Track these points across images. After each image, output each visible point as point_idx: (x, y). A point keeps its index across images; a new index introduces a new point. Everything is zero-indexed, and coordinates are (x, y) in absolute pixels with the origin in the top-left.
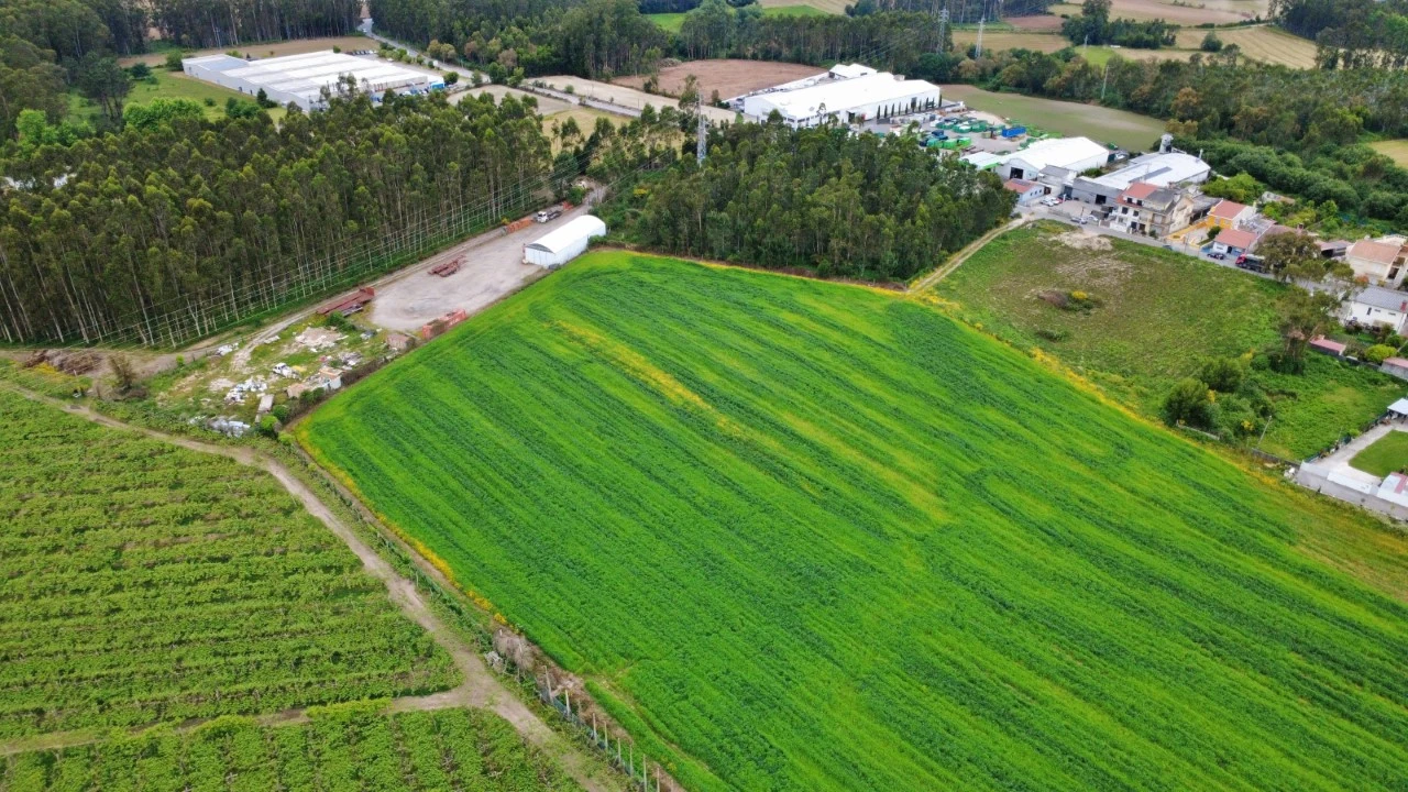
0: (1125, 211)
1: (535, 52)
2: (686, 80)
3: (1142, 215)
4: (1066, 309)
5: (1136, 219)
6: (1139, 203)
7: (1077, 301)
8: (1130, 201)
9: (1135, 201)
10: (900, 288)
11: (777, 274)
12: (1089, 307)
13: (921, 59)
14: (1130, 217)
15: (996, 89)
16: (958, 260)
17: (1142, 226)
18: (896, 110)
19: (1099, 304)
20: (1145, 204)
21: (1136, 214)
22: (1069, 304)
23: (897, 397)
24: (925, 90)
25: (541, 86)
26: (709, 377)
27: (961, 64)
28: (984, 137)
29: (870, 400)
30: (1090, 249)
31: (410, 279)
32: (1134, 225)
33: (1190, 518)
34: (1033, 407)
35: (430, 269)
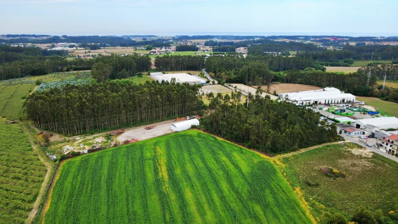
0: (387, 144)
1: (233, 76)
3: (393, 147)
4: (327, 175)
5: (391, 148)
6: (392, 142)
7: (334, 173)
8: (389, 141)
9: (391, 141)
10: (271, 156)
11: (236, 145)
12: (337, 177)
13: (358, 88)
14: (389, 148)
15: (387, 100)
16: (303, 151)
17: (393, 152)
18: (333, 102)
19: (344, 176)
20: (394, 143)
21: (391, 146)
22: (329, 174)
23: (230, 192)
24: (350, 97)
25: (230, 85)
26: (178, 171)
27: (374, 90)
28: (361, 113)
29: (220, 191)
30: (361, 156)
31: (138, 129)
32: (390, 150)
34: (276, 209)
35: (145, 128)
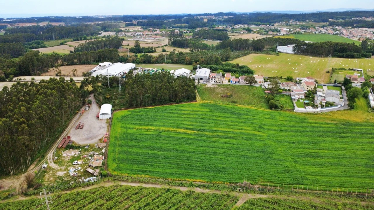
0: (212, 79)
1: (10, 70)
2: (73, 71)
5: (215, 80)
7: (229, 95)
9: (214, 77)
10: (196, 101)
12: (232, 96)
20: (216, 77)
23: (228, 119)
31: (71, 132)
33: (294, 121)
